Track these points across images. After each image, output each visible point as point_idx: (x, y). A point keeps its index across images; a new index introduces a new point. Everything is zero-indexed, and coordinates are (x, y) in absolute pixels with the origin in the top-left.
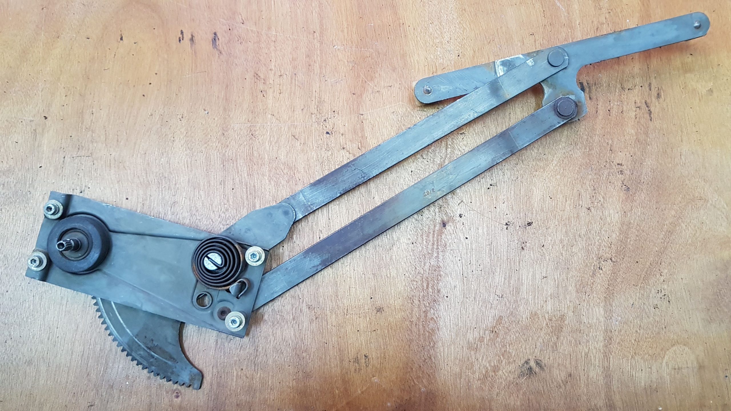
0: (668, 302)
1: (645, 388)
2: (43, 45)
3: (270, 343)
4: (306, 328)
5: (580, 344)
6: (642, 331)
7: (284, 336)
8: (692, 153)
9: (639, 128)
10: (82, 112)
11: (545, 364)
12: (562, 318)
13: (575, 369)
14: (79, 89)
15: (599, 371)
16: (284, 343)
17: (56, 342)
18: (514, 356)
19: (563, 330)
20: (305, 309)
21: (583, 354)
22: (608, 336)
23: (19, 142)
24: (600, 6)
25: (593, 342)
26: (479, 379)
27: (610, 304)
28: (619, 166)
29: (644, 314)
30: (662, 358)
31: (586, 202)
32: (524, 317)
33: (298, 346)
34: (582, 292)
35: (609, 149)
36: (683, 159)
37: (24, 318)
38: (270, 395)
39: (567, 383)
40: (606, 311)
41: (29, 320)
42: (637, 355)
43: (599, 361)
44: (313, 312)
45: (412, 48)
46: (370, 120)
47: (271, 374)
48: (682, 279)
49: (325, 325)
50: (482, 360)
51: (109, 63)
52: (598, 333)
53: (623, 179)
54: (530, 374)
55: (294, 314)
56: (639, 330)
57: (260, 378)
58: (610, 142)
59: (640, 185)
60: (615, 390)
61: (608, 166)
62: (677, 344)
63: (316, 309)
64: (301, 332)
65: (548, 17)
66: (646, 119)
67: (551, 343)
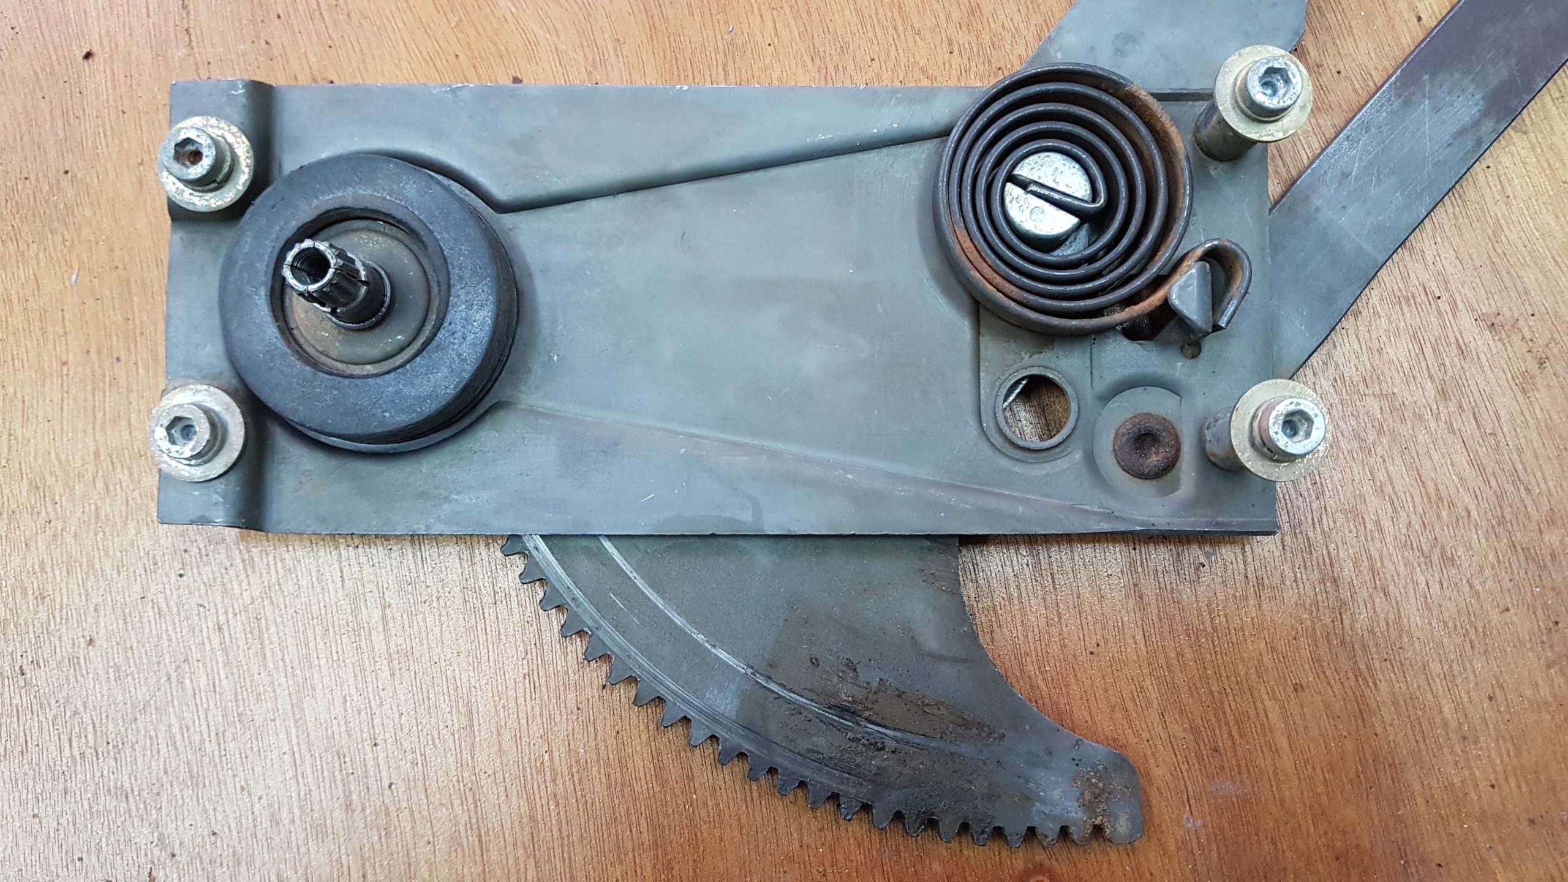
3: (1381, 531)
4: (1512, 420)
7: (1430, 484)
16: (1444, 514)
17: (388, 814)
33: (1507, 511)
37: (202, 742)
38: (1470, 768)
55: (1438, 375)
57: (1395, 703)
63: (1522, 322)
64: (1498, 443)
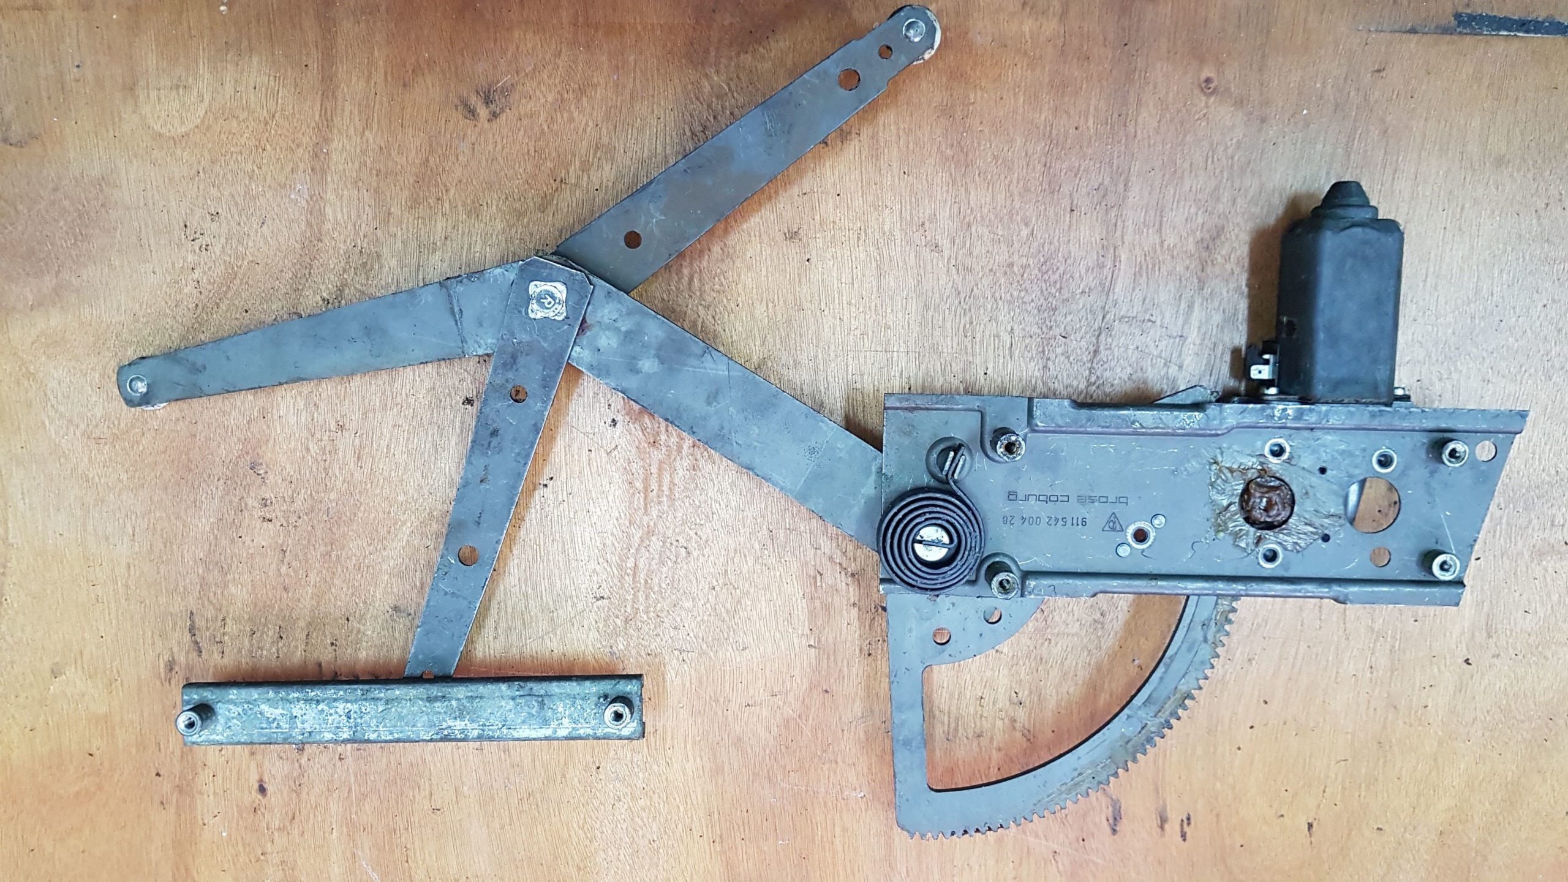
0: (188, 224)
1: (251, 50)
2: (1472, 816)
5: (381, 148)
6: (249, 167)
8: (107, 539)
9: (220, 597)
10: (1392, 672)
11: (457, 109)
12: (414, 203)
13: (395, 97)
14: (1400, 722)
15: (345, 89)
18: (519, 130)
19: (415, 178)
20: (945, 244)
21: (375, 126)
22: (319, 160)
23: (1521, 612)
24: (283, 869)
25: (353, 150)
26: (595, 86)
27: (312, 226)
28: (268, 516)
29: (240, 201)
30: (210, 110)
31: (346, 443)
32: (494, 207)
34: (368, 255)
35: (288, 553)
36: (128, 525)
39: (413, 71)
40: (322, 213)
41: (1501, 246)
42: (262, 119)
43: (343, 110)
44: (929, 238)
45: (699, 789)
46: (795, 635)
47: (1019, 118)
48: (154, 273)
49: (906, 210)
50: (587, 124)
51: (1336, 775)
52: (341, 167)
53: (263, 488)
54: (489, 92)
56: (254, 171)
58: (284, 569)
59: (228, 473)
60: (315, 52)
61: (294, 518)
62: (175, 137)
65: (399, 848)
66: (202, 616)
67: (440, 152)
